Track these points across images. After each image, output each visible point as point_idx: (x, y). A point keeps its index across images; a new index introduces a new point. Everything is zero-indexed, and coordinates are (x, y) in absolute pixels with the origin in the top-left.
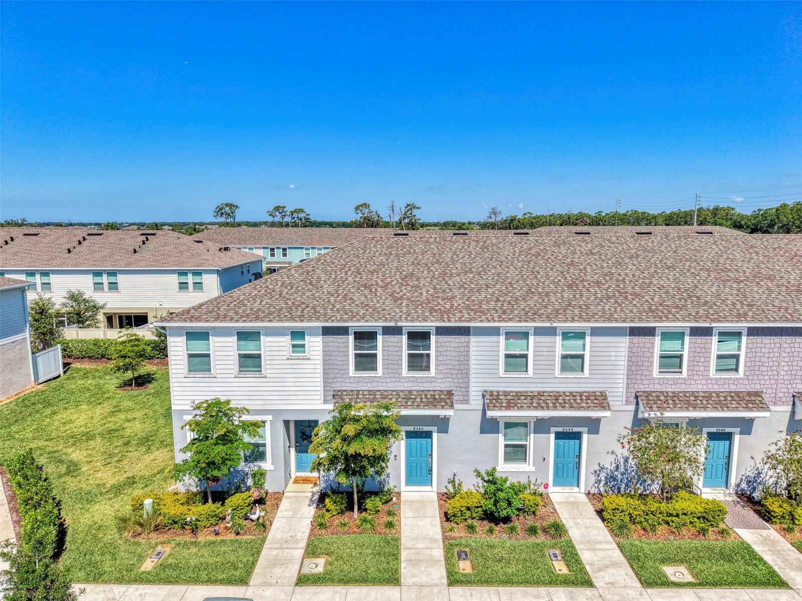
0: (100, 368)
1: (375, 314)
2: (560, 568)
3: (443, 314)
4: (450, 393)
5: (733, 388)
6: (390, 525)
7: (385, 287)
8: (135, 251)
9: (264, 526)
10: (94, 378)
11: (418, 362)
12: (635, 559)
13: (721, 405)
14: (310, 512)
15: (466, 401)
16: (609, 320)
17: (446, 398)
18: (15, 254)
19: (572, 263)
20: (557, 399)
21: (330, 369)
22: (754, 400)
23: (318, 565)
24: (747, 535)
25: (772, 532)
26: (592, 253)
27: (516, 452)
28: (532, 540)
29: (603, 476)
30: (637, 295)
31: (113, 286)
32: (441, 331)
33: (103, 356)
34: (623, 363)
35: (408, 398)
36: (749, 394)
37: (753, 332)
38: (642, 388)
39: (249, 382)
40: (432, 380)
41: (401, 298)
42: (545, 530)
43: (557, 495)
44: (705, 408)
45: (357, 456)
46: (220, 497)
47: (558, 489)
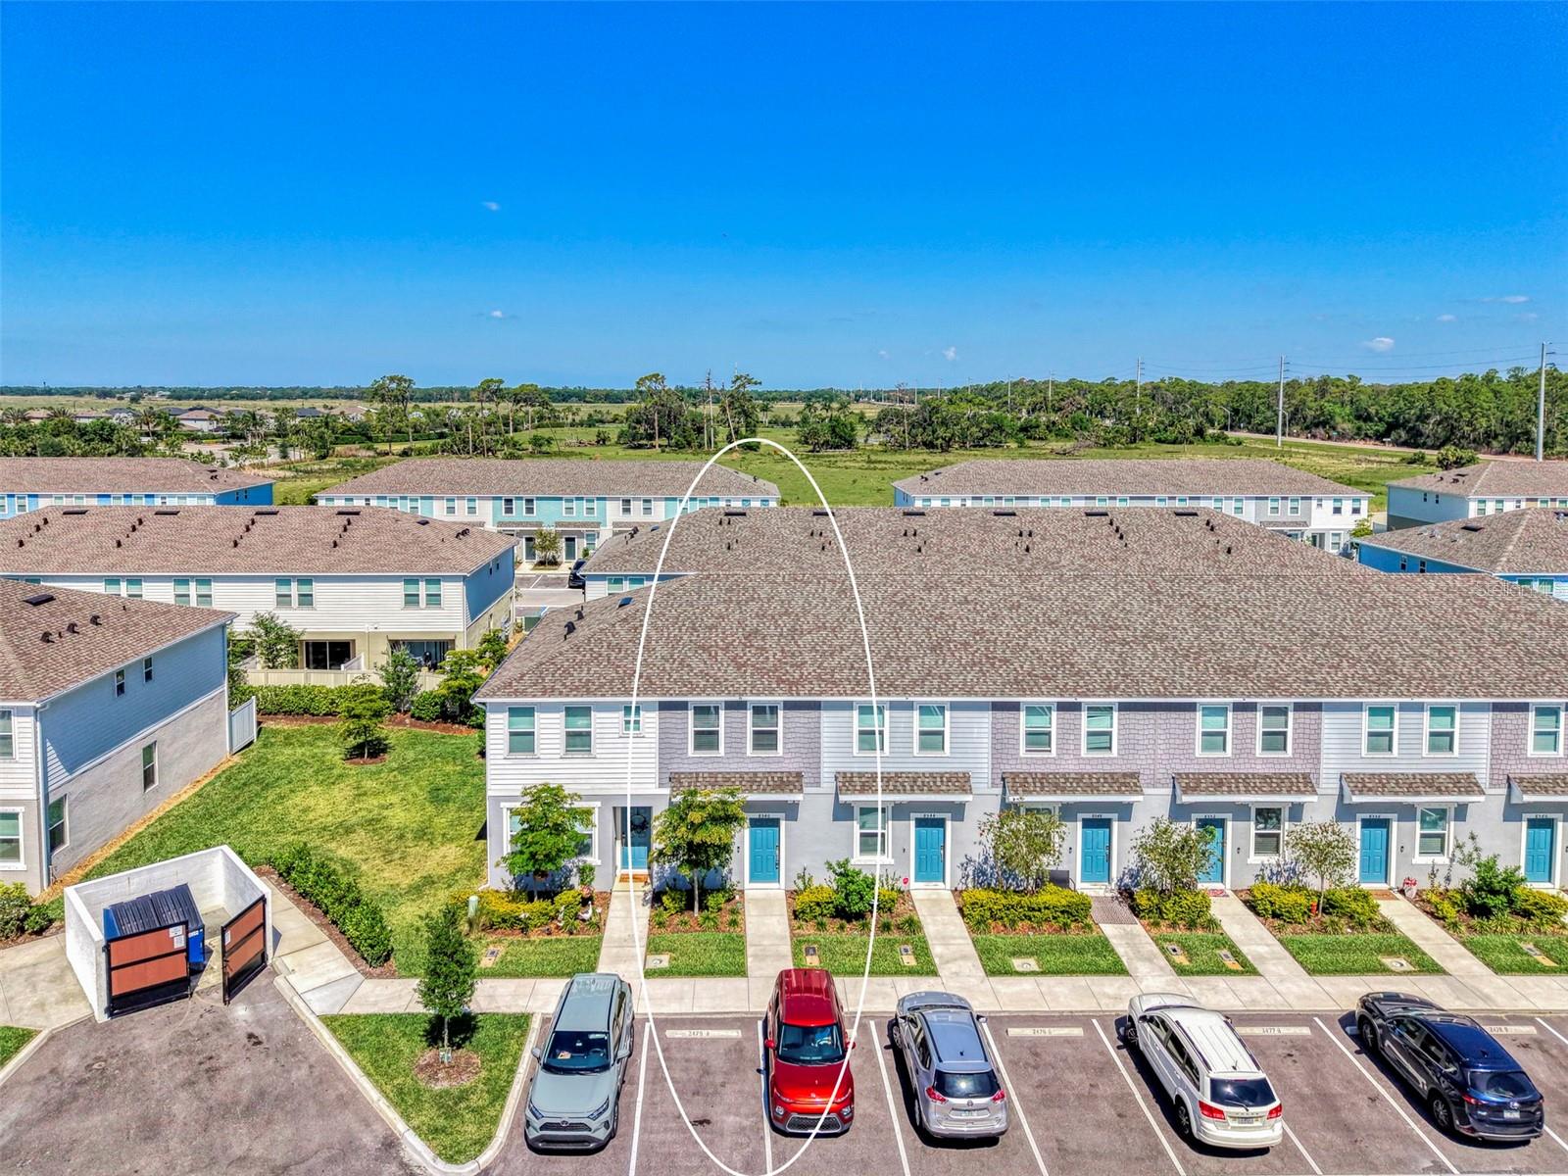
0: (305, 728)
1: (717, 685)
2: (909, 960)
3: (793, 685)
4: (799, 775)
5: (1107, 769)
6: (734, 923)
7: (726, 649)
8: (335, 545)
9: (598, 927)
10: (302, 745)
11: (765, 740)
12: (985, 953)
13: (1093, 788)
14: (646, 911)
15: (818, 784)
16: (969, 694)
17: (792, 781)
18: (153, 547)
19: (941, 617)
20: (916, 782)
21: (667, 747)
22: (1128, 781)
23: (664, 961)
24: (1109, 930)
25: (1138, 928)
27: (869, 842)
28: (886, 935)
29: (970, 870)
30: (1006, 661)
31: (306, 600)
32: (789, 706)
33: (306, 711)
34: (986, 742)
35: (753, 781)
36: (1125, 775)
37: (1124, 707)
38: (1008, 768)
39: (578, 764)
40: (779, 760)
41: (745, 665)
42: (898, 927)
43: (919, 891)
44: (1074, 792)
45: (703, 846)
46: (548, 895)
47: (921, 885)
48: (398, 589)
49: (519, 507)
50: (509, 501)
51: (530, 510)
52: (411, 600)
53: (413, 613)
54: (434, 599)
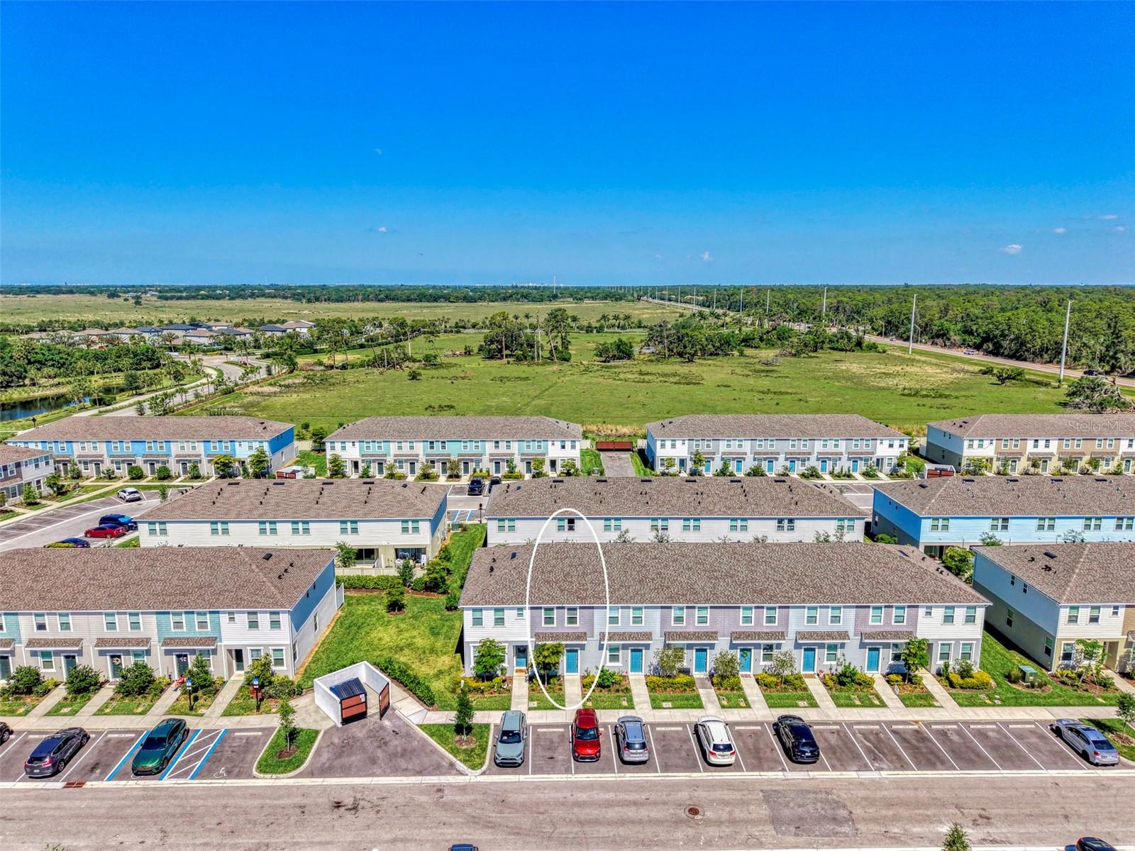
0: (364, 596)
1: (553, 600)
2: (625, 704)
3: (583, 599)
4: (585, 633)
5: (705, 630)
6: (560, 689)
7: (556, 583)
8: (366, 502)
9: (509, 691)
10: (365, 604)
11: (572, 620)
12: (653, 700)
13: (699, 638)
14: (527, 684)
15: (593, 637)
16: (651, 603)
17: (582, 636)
18: (277, 505)
19: (644, 566)
20: (631, 636)
21: (534, 623)
22: (713, 635)
23: (535, 704)
24: (701, 691)
25: (712, 691)
26: (656, 558)
27: (614, 658)
28: (618, 694)
29: (652, 668)
30: (668, 588)
31: (355, 530)
32: (581, 608)
33: (364, 587)
34: (659, 620)
35: (567, 636)
36: (712, 633)
37: (711, 607)
38: (667, 630)
39: (500, 629)
40: (578, 628)
41: (564, 590)
42: (622, 691)
43: (632, 676)
44: (691, 639)
45: (549, 663)
46: (490, 678)
47: (633, 673)
48: (399, 525)
49: (438, 446)
50: (432, 443)
51: (444, 447)
52: (405, 530)
53: (406, 536)
54: (416, 530)
